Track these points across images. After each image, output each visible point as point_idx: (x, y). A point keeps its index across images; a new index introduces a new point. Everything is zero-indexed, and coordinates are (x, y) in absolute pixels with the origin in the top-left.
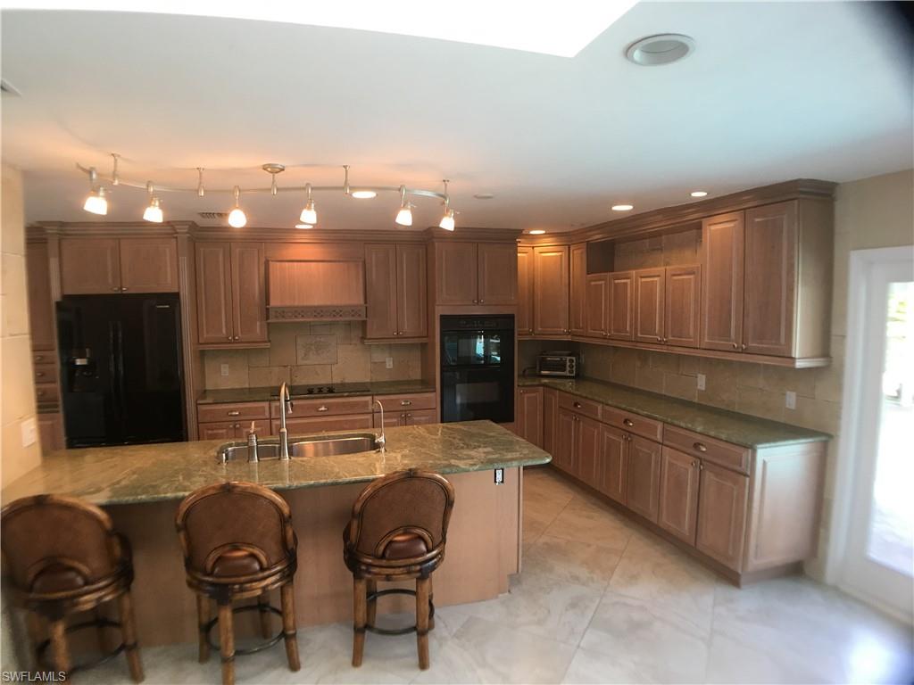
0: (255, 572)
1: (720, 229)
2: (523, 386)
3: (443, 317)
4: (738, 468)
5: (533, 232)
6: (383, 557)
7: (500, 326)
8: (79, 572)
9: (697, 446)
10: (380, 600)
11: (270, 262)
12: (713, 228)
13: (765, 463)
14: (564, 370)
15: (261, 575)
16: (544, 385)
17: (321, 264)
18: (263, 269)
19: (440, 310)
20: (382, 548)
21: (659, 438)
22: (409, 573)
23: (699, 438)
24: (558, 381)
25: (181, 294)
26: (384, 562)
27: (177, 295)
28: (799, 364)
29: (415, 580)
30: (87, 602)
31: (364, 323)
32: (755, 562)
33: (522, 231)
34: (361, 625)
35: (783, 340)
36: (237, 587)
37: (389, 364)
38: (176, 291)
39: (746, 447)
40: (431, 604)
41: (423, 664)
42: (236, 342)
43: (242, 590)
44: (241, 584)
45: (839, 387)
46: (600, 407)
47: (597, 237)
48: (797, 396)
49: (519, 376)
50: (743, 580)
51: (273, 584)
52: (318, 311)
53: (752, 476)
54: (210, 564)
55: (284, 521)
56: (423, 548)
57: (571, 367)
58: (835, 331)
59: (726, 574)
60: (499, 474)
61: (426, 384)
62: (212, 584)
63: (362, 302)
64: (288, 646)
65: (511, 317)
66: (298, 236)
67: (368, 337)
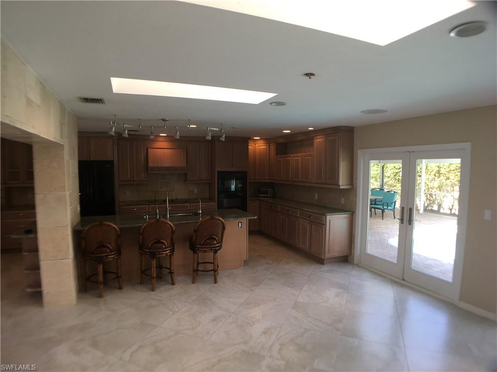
0: (164, 248)
1: (319, 140)
2: (251, 200)
3: (218, 172)
4: (321, 223)
5: (255, 138)
6: (203, 245)
7: (241, 177)
8: (108, 248)
9: (310, 216)
10: (200, 265)
11: (149, 149)
12: (317, 140)
13: (330, 221)
14: (268, 194)
15: (165, 250)
16: (259, 200)
17: (169, 150)
18: (145, 151)
19: (218, 169)
20: (203, 242)
21: (298, 215)
22: (211, 250)
23: (310, 214)
24: (266, 199)
25: (114, 161)
26: (203, 246)
27: (113, 161)
28: (341, 187)
29: (213, 253)
30: (110, 258)
31: (186, 174)
32: (327, 255)
33: (250, 138)
34: (195, 269)
35: (336, 180)
36: (158, 253)
37: (196, 191)
38: (112, 160)
39: (324, 215)
40: (218, 266)
41: (215, 282)
42: (134, 181)
43: (160, 254)
44: (159, 252)
45: (356, 195)
46: (279, 207)
47: (282, 140)
48: (345, 199)
49: (249, 196)
50: (325, 262)
51: (168, 253)
52: (168, 169)
53: (325, 225)
54: (150, 245)
55: (173, 232)
56: (216, 242)
57: (271, 193)
58: (354, 177)
59: (318, 260)
60: (240, 224)
61: (211, 199)
62: (149, 252)
63: (186, 165)
64: (171, 276)
65: (246, 172)
66: (160, 138)
67: (188, 180)
